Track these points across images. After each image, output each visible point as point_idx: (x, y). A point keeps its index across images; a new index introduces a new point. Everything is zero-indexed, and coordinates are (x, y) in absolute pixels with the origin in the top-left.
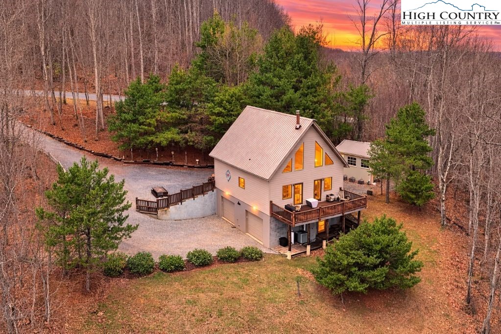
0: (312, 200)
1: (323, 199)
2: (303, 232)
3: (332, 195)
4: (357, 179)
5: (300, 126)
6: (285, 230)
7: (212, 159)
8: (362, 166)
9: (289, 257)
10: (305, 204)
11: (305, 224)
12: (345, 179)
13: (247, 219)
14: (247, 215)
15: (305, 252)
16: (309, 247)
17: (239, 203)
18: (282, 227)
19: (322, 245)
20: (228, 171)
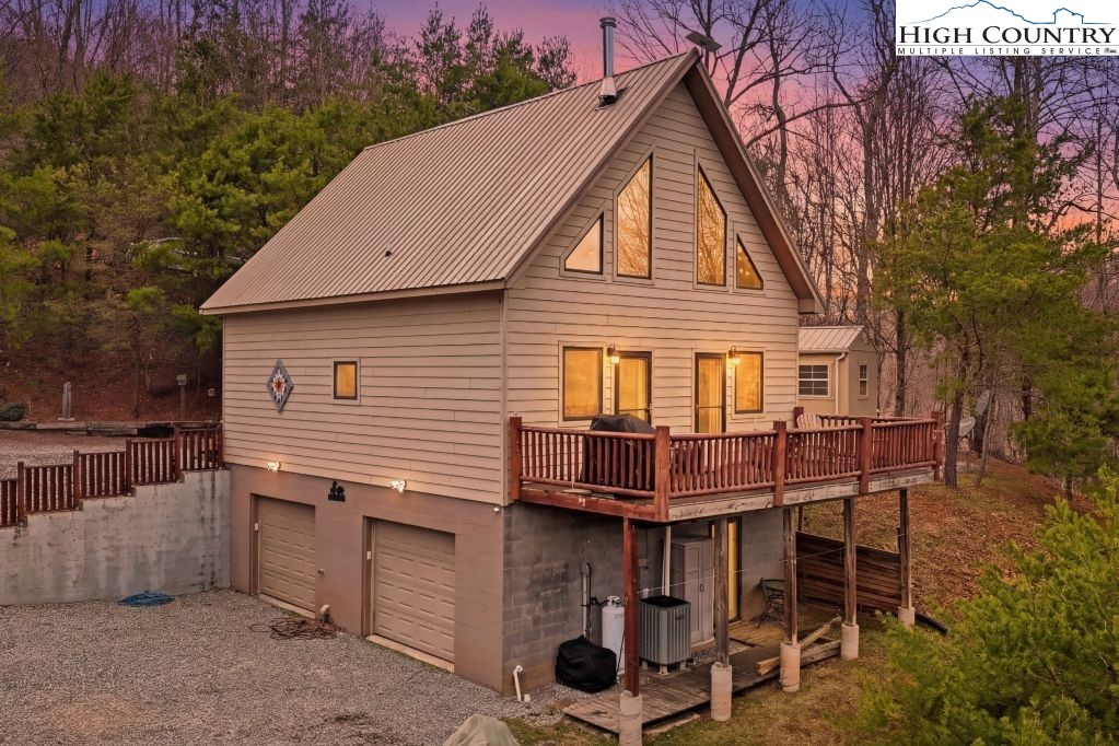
5: (621, 91)
13: (368, 567)
14: (368, 543)
15: (703, 707)
17: (337, 493)
18: (565, 577)
19: (777, 667)
20: (279, 368)
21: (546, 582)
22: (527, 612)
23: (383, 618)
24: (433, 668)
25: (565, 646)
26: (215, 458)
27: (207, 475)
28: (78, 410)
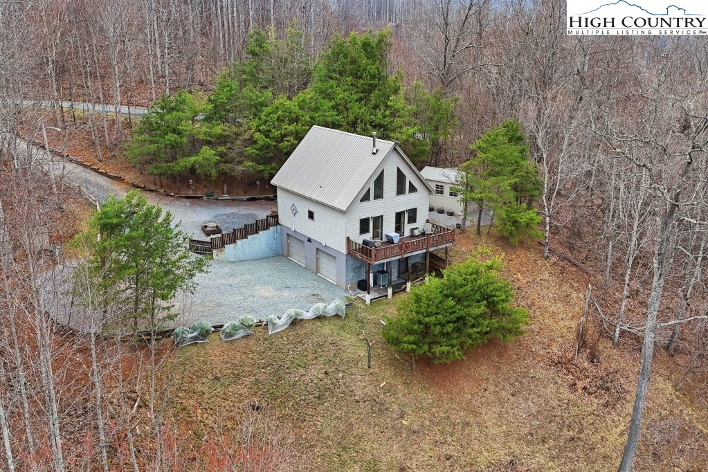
0: (393, 234)
1: (407, 233)
2: (382, 272)
3: (416, 228)
4: (446, 210)
5: (377, 151)
6: (363, 271)
7: (274, 188)
8: (450, 195)
9: (368, 302)
10: (385, 239)
11: (385, 261)
12: (431, 209)
13: (317, 259)
14: (317, 254)
15: (386, 296)
16: (390, 291)
17: (309, 240)
18: (360, 267)
19: (406, 287)
20: (293, 205)
21: (355, 269)
22: (351, 275)
23: (321, 270)
24: (332, 283)
25: (359, 281)
26: (277, 223)
27: (275, 227)
28: (229, 193)
